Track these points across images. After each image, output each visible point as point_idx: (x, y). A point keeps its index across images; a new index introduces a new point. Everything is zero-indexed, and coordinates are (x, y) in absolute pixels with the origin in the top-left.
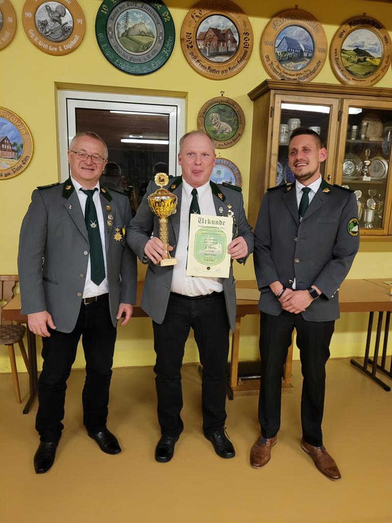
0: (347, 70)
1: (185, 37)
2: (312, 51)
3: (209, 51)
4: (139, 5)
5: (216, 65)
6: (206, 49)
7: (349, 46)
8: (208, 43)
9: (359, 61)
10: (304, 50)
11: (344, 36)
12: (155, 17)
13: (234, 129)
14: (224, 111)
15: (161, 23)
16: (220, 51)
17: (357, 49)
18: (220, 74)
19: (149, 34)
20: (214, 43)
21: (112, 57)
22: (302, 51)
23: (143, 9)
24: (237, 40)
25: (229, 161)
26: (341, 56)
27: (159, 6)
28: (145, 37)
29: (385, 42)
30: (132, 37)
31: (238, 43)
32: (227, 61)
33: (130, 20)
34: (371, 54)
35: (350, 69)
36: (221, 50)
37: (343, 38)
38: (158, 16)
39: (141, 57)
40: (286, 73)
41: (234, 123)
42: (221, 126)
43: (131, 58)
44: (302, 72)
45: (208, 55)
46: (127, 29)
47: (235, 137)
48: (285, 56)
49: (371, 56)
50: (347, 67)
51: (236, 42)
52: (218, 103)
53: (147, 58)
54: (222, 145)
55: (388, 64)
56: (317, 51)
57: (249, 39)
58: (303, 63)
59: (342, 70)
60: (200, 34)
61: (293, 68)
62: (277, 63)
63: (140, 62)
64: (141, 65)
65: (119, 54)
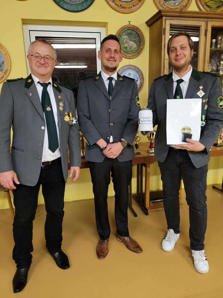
0: (206, 5)
14: (131, 34)
25: (136, 67)
40: (169, 8)
41: (138, 41)
42: (130, 44)
47: (138, 51)
52: (127, 29)
54: (131, 56)
58: (179, 1)
59: (203, 5)
61: (173, 4)
62: (163, 1)
63: (76, 3)
64: (77, 5)
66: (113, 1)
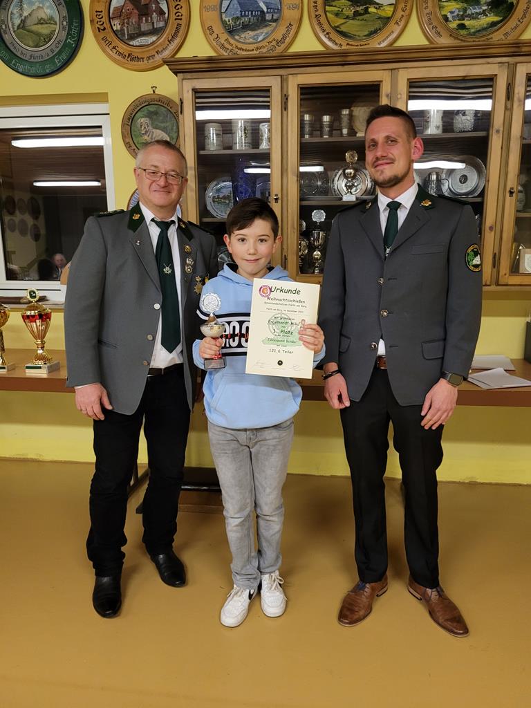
0: (338, 31)
1: (95, 17)
2: (278, 9)
3: (128, 32)
5: (140, 50)
6: (124, 30)
8: (126, 21)
9: (356, 14)
10: (265, 10)
16: (142, 29)
18: (146, 62)
19: (50, 21)
20: (134, 20)
22: (262, 12)
24: (166, 10)
26: (325, 12)
28: (46, 25)
30: (30, 28)
31: (166, 15)
32: (153, 43)
35: (343, 29)
36: (145, 27)
39: (43, 53)
40: (241, 49)
42: (154, 136)
43: (31, 56)
44: (265, 43)
45: (126, 38)
48: (238, 23)
49: (378, 4)
50: (338, 27)
52: (147, 103)
53: (50, 53)
55: (407, 12)
56: (286, 8)
57: (181, 7)
58: (265, 30)
59: (328, 33)
60: (114, 11)
61: (251, 40)
62: (226, 36)
63: (41, 60)
64: (43, 63)
65: (16, 53)
66: (114, 48)
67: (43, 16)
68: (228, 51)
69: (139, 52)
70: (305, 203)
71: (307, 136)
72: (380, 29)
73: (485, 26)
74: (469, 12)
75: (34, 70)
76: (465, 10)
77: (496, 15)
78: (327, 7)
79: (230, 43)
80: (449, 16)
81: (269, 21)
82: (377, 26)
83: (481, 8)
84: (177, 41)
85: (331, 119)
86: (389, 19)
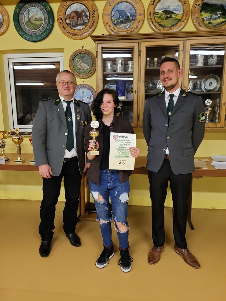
0: (159, 24)
1: (59, 18)
2: (135, 16)
3: (73, 23)
4: (34, 4)
5: (77, 31)
6: (71, 23)
7: (160, 9)
8: (72, 20)
9: (167, 18)
10: (129, 16)
11: (155, 4)
12: (43, 9)
13: (90, 67)
14: (84, 57)
15: (46, 12)
16: (79, 23)
17: (165, 10)
18: (80, 36)
19: (41, 19)
20: (75, 19)
21: (22, 34)
22: (128, 16)
23: (36, 6)
24: (89, 16)
25: (89, 86)
26: (154, 17)
27: (44, 3)
28: (39, 21)
29: (184, 3)
31: (89, 17)
32: (83, 28)
33: (30, 13)
34: (175, 12)
35: (161, 23)
37: (154, 5)
38: (44, 9)
39: (37, 32)
40: (119, 31)
41: (90, 63)
42: (83, 66)
43: (32, 33)
44: (129, 29)
45: (72, 26)
46: (29, 18)
47: (90, 72)
48: (118, 21)
49: (176, 14)
50: (159, 23)
51: (88, 17)
52: (80, 53)
53: (40, 32)
54: (84, 77)
55: (187, 17)
56: (138, 15)
57: (95, 14)
58: (129, 24)
59: (155, 25)
60: (67, 15)
61: (123, 28)
62: (113, 26)
63: (36, 35)
64: (37, 36)
65: (26, 32)
66: (67, 30)
67: (38, 17)
68: (114, 32)
69: (77, 32)
70: (147, 93)
71: (148, 67)
72: (176, 24)
73: (219, 23)
74: (213, 17)
75: (33, 39)
76: (211, 17)
77: (224, 19)
78: (155, 15)
79: (115, 29)
80: (205, 19)
81: (131, 20)
82: (175, 23)
83: (218, 16)
84: (93, 28)
85: (157, 59)
86: (180, 20)
